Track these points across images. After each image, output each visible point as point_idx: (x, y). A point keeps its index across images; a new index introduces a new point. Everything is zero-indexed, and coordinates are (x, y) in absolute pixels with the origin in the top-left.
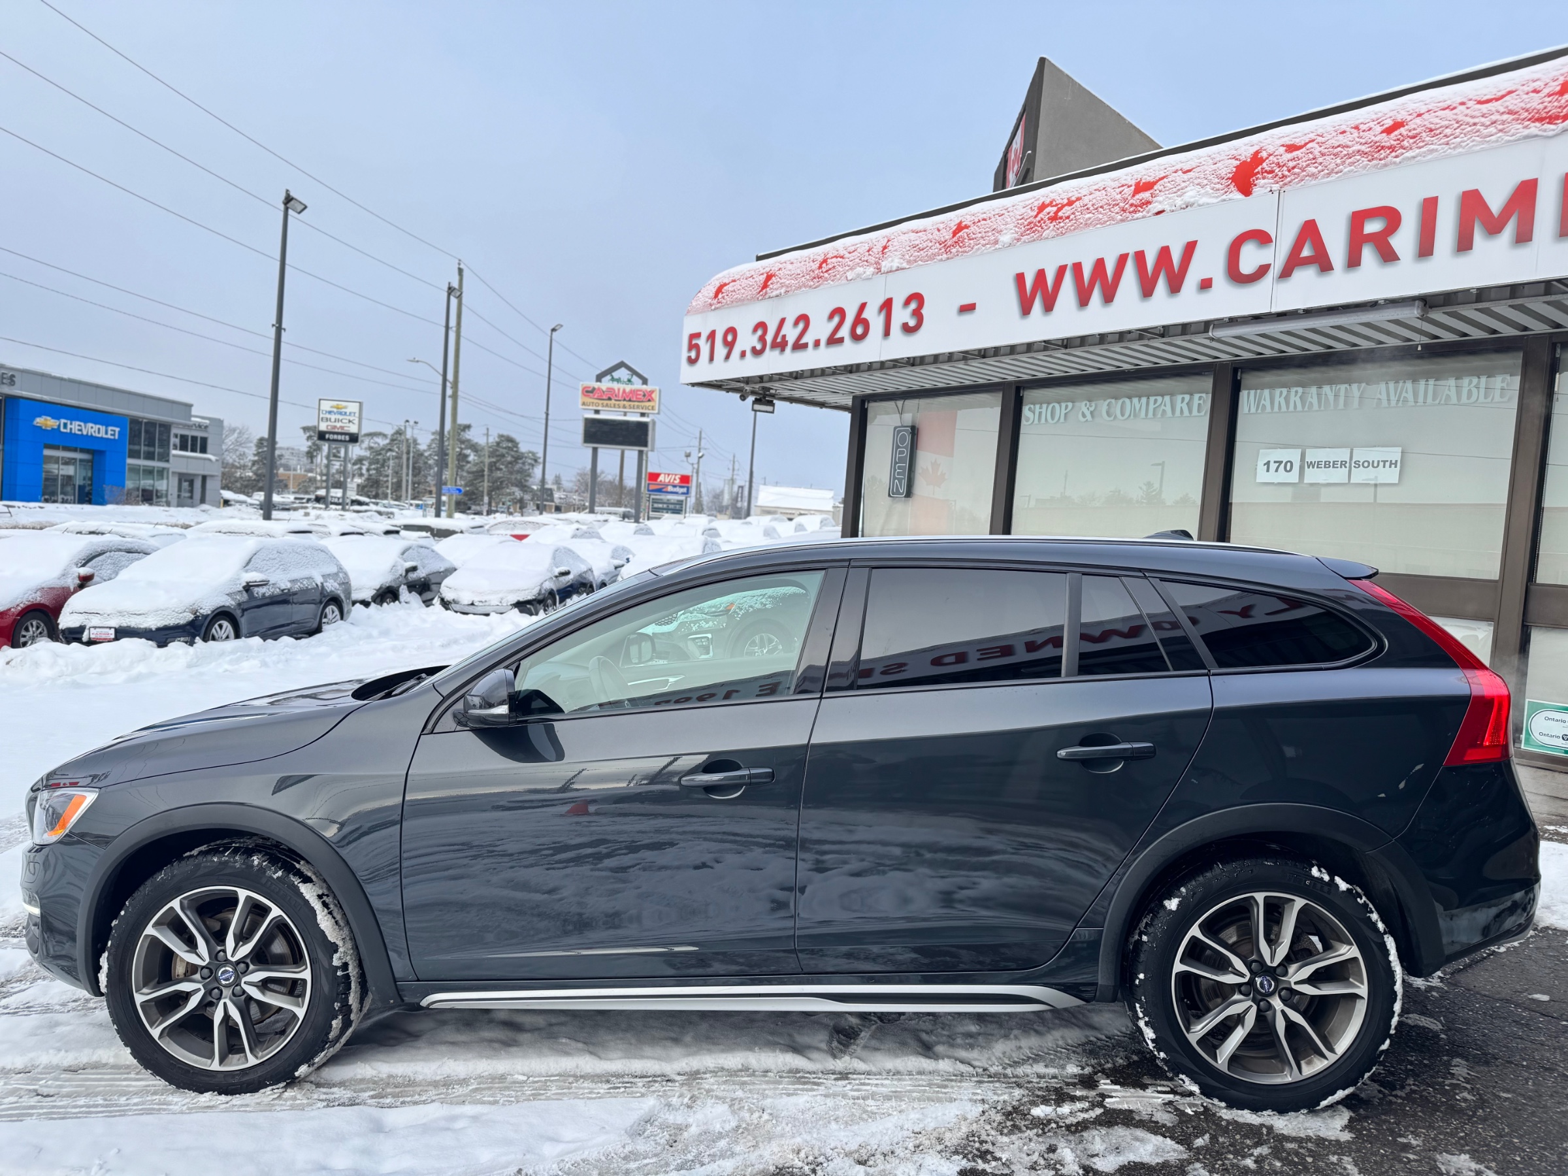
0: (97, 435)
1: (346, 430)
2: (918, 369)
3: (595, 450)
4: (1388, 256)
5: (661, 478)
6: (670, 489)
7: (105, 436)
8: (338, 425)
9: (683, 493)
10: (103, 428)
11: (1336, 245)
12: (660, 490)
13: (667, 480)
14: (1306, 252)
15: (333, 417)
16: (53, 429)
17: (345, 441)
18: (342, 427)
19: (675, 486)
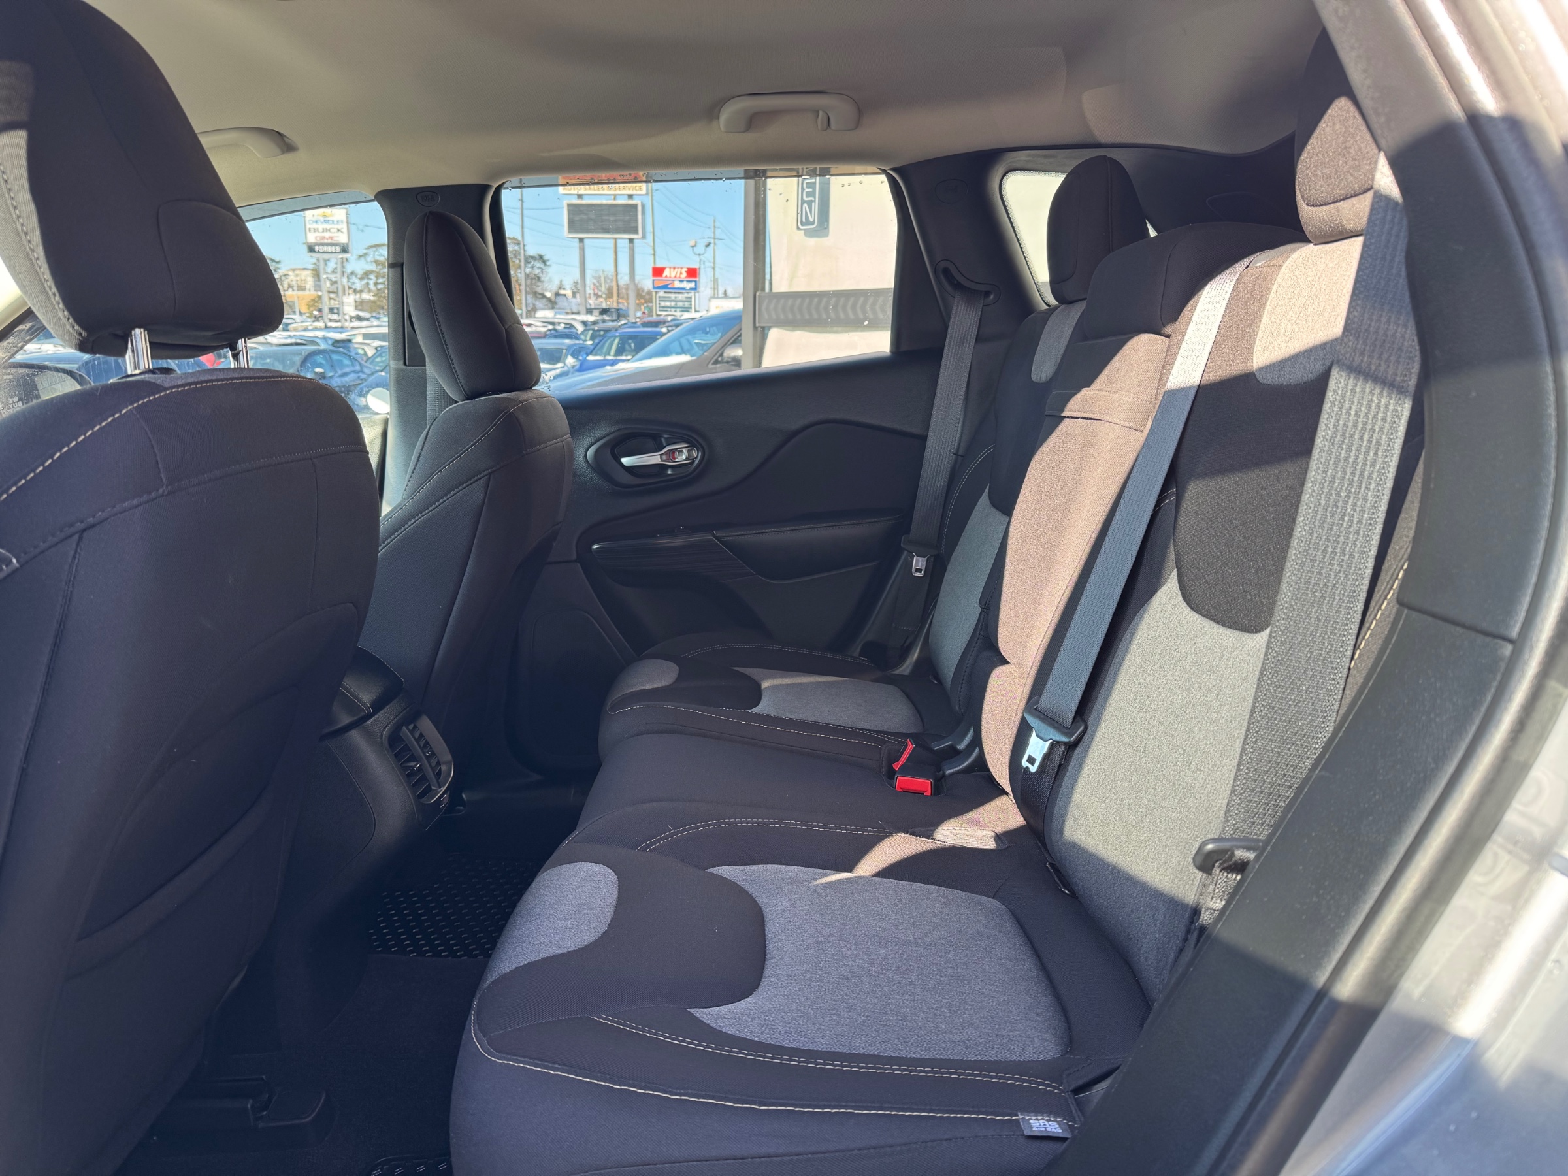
1: (336, 240)
3: (581, 240)
5: (666, 273)
6: (677, 284)
8: (327, 235)
9: (691, 289)
12: (665, 287)
13: (673, 275)
15: (320, 227)
17: (336, 252)
18: (331, 238)
19: (682, 281)
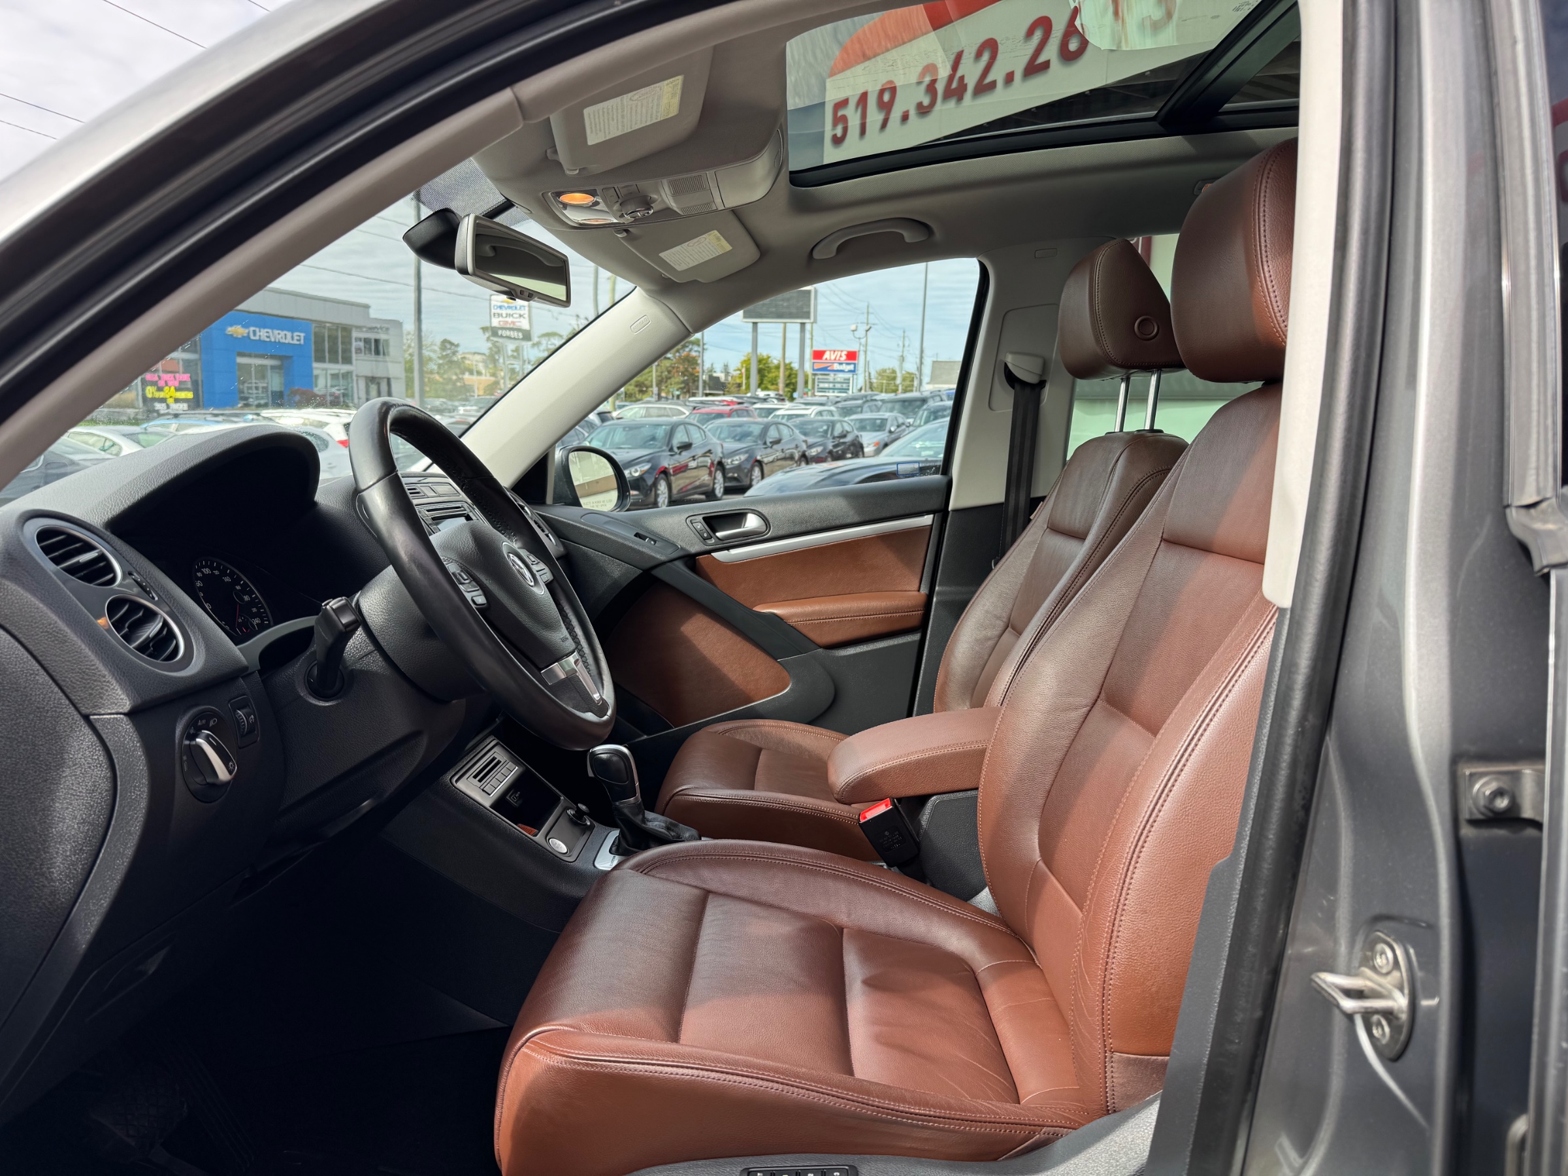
0: (283, 341)
1: (518, 325)
3: (755, 324)
5: (827, 356)
6: (836, 367)
7: (291, 342)
8: (510, 320)
9: (850, 371)
10: (289, 334)
12: (824, 369)
13: (833, 358)
15: (504, 312)
16: (243, 337)
17: (519, 339)
18: (513, 323)
19: (841, 364)
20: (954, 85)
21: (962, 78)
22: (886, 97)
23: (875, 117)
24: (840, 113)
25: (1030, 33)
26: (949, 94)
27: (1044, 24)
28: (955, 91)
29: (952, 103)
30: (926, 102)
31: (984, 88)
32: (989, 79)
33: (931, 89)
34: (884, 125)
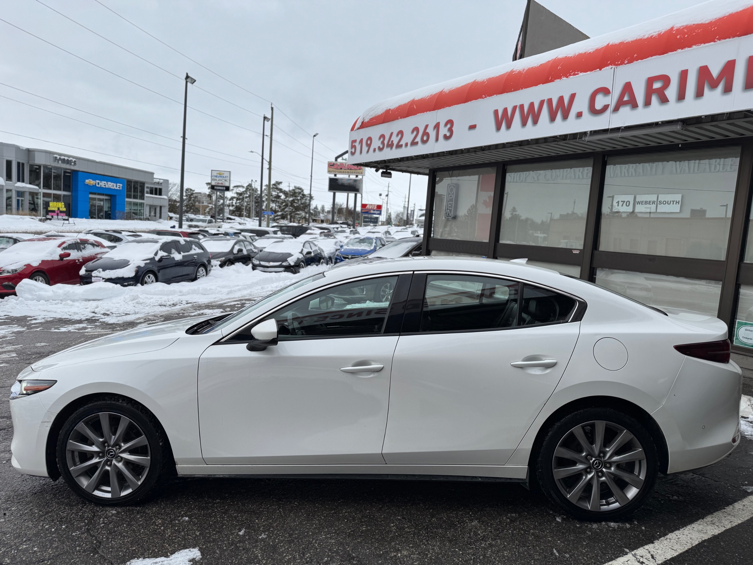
0: (112, 188)
1: (224, 185)
2: (454, 156)
3: (334, 194)
4: (664, 100)
6: (372, 212)
7: (116, 188)
9: (378, 214)
10: (115, 185)
11: (640, 96)
12: (367, 213)
13: (370, 208)
14: (626, 98)
15: (218, 179)
16: (93, 185)
17: (223, 190)
18: (222, 183)
19: (374, 210)
20: (390, 143)
21: (392, 141)
22: (369, 142)
23: (365, 148)
24: (354, 144)
25: (413, 132)
26: (388, 146)
27: (416, 129)
28: (390, 145)
29: (389, 149)
30: (381, 147)
31: (399, 146)
32: (400, 144)
33: (383, 143)
34: (368, 152)
